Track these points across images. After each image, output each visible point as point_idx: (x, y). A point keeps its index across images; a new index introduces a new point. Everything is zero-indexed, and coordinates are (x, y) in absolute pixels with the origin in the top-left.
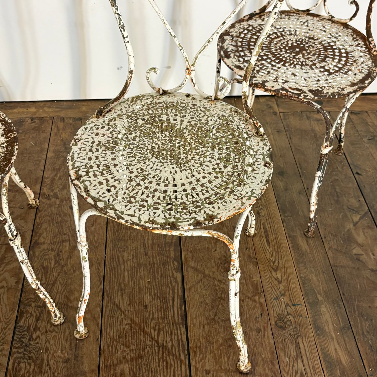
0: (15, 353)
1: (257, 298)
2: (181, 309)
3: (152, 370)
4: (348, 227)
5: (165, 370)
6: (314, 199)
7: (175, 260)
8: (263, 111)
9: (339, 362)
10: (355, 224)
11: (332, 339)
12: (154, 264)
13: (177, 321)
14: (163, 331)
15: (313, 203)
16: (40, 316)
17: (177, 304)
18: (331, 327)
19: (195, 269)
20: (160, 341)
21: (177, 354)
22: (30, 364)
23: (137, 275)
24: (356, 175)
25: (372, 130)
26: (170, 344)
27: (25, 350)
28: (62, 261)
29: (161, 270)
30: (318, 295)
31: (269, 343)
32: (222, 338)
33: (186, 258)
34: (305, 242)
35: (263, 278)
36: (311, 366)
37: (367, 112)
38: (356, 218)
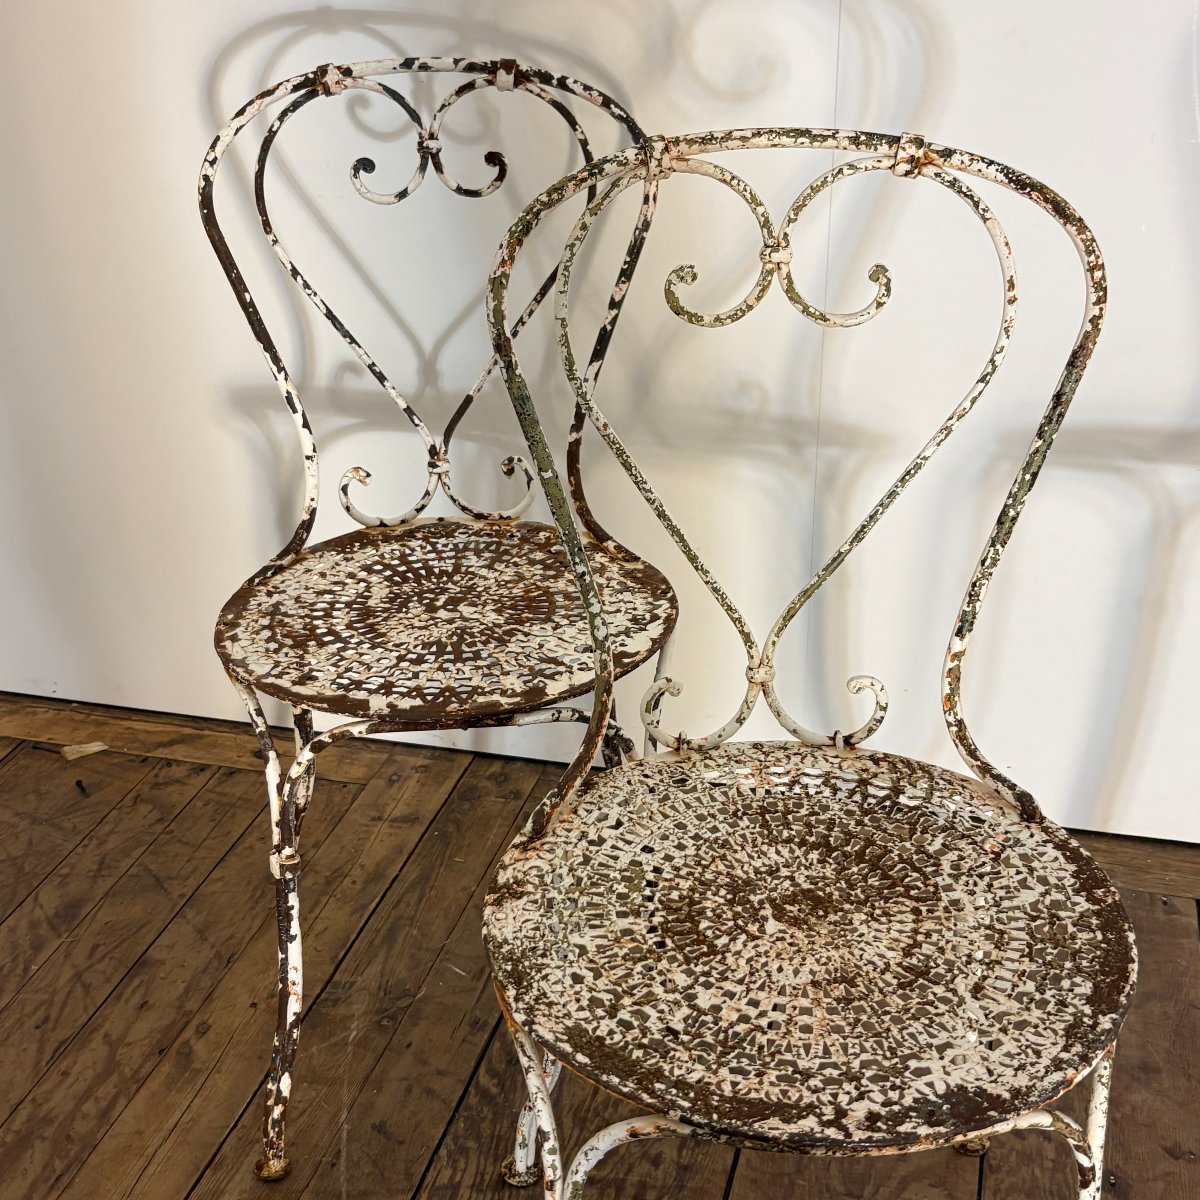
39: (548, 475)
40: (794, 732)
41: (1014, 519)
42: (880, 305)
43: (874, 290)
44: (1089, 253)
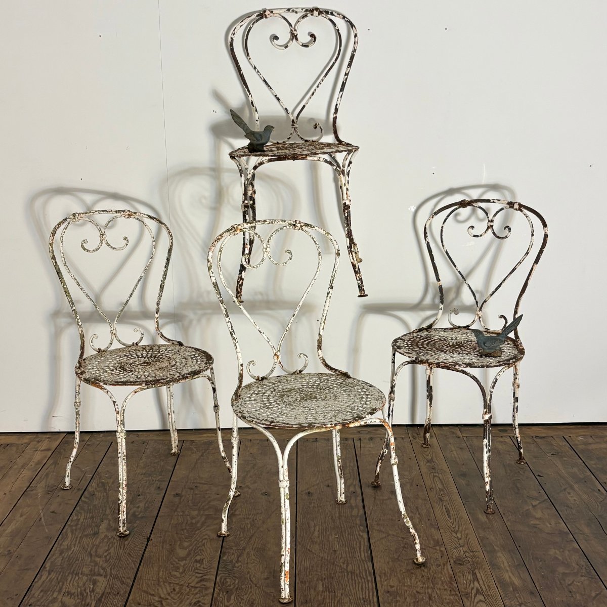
0: (221, 574)
1: (438, 548)
2: (367, 552)
3: (342, 585)
4: (527, 508)
5: (354, 585)
6: (486, 470)
7: (361, 525)
8: (446, 436)
9: (512, 584)
10: (534, 506)
11: (507, 571)
12: (342, 528)
13: (363, 559)
14: (351, 564)
15: (486, 474)
16: (241, 554)
17: (364, 550)
18: (506, 564)
19: (380, 531)
20: (349, 570)
21: (365, 577)
22: (235, 580)
23: (326, 532)
24: (538, 477)
25: (556, 448)
26: (358, 571)
27: (229, 572)
28: (257, 525)
29: (348, 531)
30: (495, 547)
31: (449, 573)
32: (405, 569)
33: (371, 525)
34: (485, 517)
35: (443, 537)
36: (486, 586)
37: (552, 437)
38: (535, 503)
39: (65, 286)
40: (124, 344)
41: (164, 286)
42: (127, 245)
43: (125, 242)
44: (168, 230)
